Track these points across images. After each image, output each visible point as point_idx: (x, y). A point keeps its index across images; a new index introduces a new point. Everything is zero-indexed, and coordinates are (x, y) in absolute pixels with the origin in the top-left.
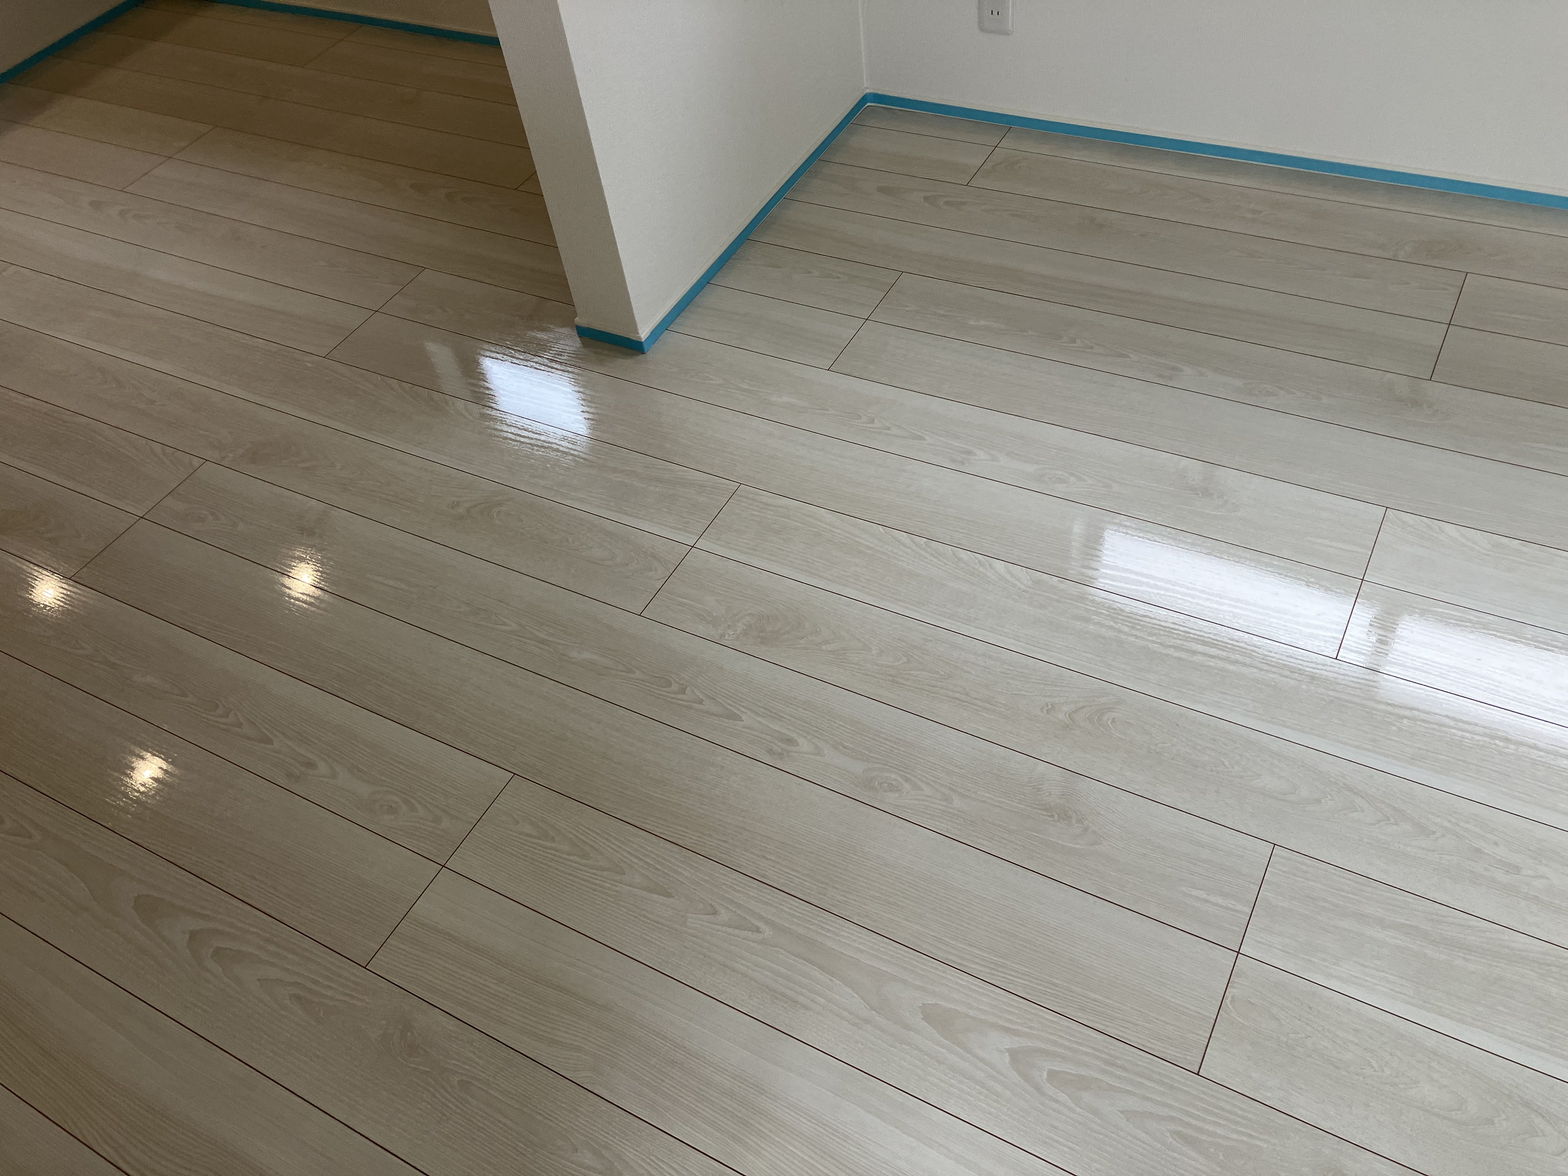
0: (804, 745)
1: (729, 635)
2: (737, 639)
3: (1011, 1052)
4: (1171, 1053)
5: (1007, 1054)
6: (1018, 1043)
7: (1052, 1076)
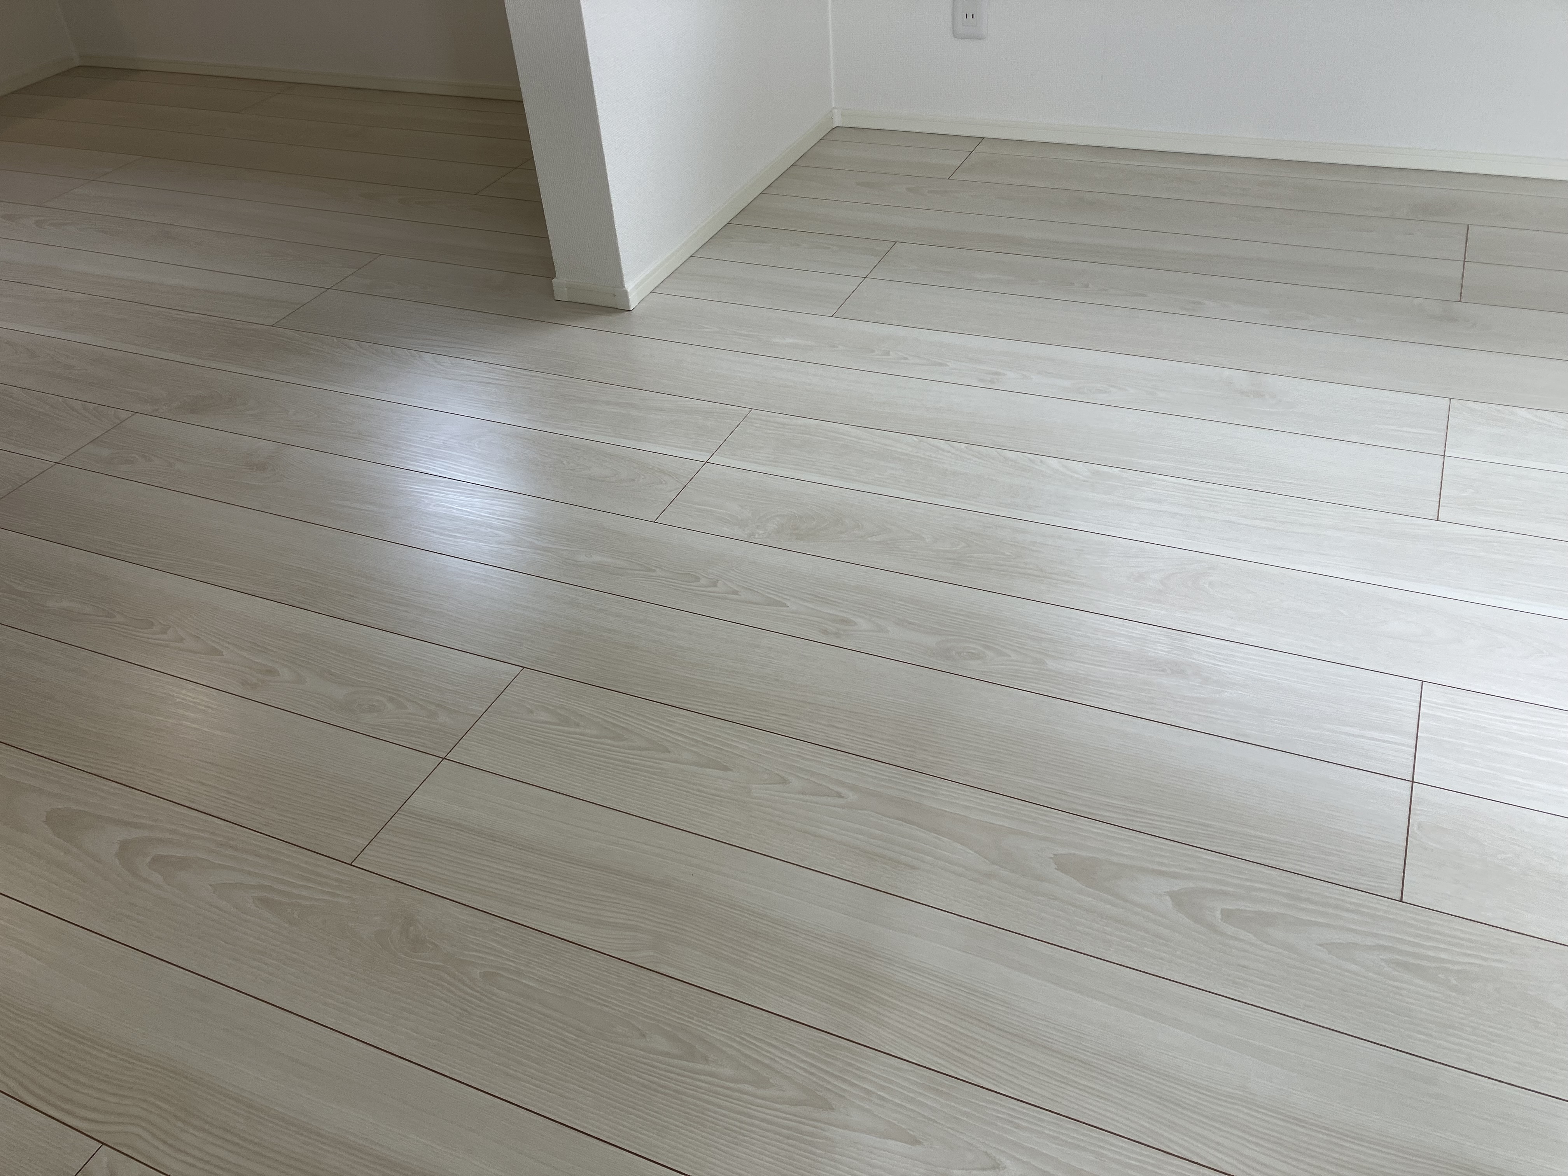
1: (759, 534)
2: (769, 537)
3: (1172, 895)
4: (1363, 882)
5: (1167, 898)
6: (1178, 885)
7: (1227, 915)
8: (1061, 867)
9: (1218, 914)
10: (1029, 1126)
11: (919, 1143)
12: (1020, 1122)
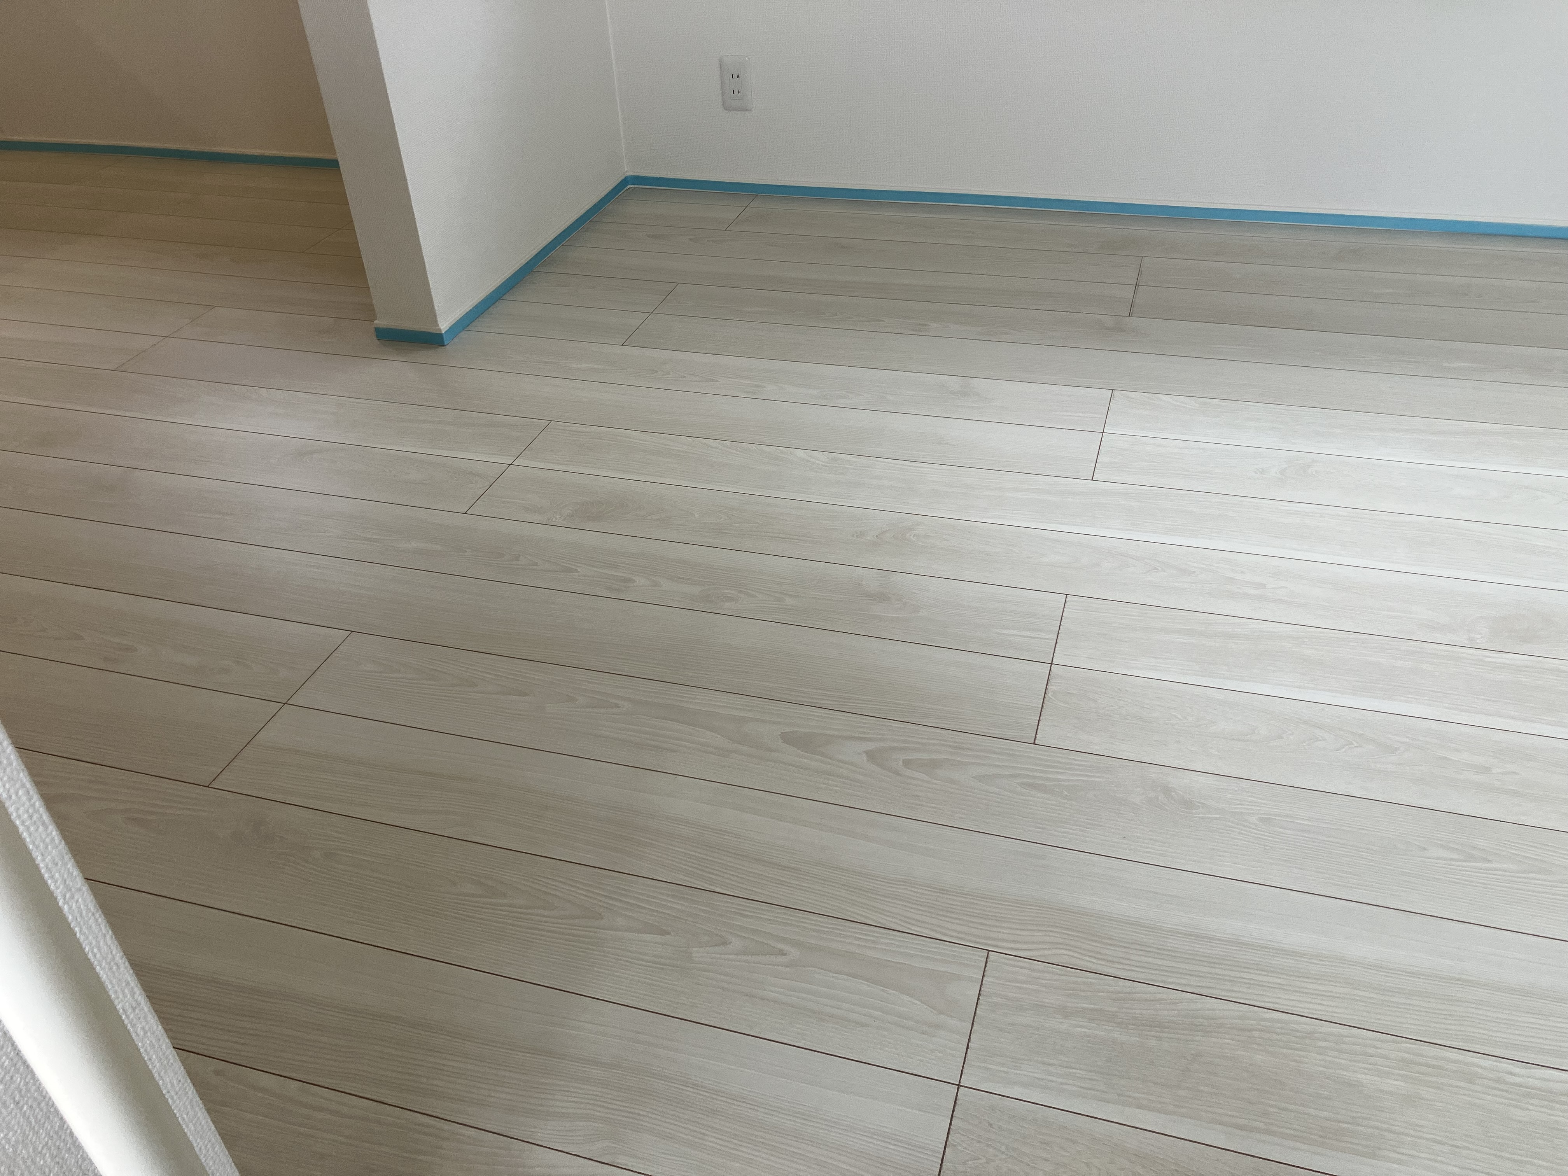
0: (641, 581)
1: (556, 518)
2: (564, 520)
3: (866, 752)
4: (1009, 734)
5: (864, 755)
6: (871, 746)
7: (907, 763)
8: (786, 741)
9: (901, 763)
10: (751, 914)
11: (669, 934)
12: (744, 913)
